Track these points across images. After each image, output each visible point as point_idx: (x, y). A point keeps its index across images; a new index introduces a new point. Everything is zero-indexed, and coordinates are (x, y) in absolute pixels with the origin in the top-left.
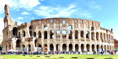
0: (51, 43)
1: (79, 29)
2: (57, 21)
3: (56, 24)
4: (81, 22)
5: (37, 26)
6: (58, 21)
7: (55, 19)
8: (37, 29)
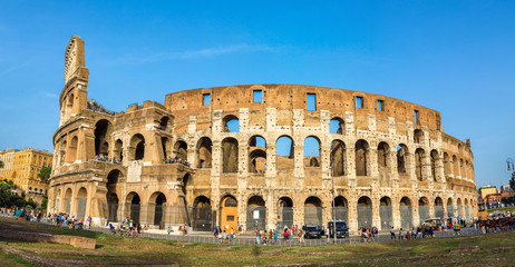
0: (256, 192)
1: (370, 135)
2: (280, 97)
3: (279, 108)
4: (379, 109)
5: (193, 118)
6: (288, 98)
7: (272, 90)
8: (192, 128)
